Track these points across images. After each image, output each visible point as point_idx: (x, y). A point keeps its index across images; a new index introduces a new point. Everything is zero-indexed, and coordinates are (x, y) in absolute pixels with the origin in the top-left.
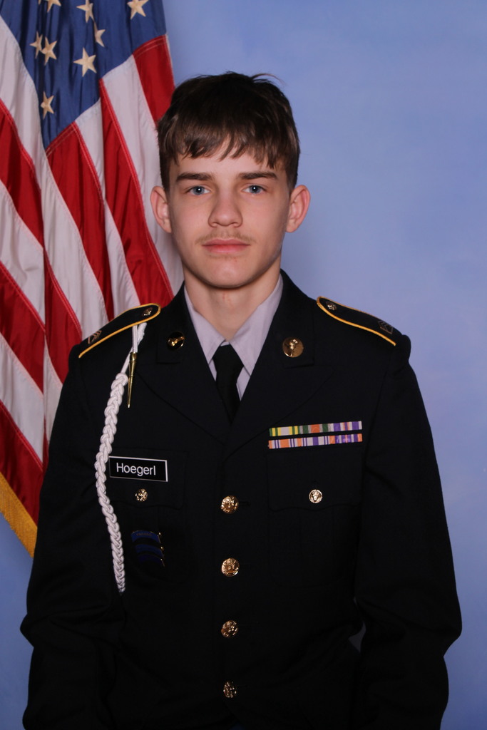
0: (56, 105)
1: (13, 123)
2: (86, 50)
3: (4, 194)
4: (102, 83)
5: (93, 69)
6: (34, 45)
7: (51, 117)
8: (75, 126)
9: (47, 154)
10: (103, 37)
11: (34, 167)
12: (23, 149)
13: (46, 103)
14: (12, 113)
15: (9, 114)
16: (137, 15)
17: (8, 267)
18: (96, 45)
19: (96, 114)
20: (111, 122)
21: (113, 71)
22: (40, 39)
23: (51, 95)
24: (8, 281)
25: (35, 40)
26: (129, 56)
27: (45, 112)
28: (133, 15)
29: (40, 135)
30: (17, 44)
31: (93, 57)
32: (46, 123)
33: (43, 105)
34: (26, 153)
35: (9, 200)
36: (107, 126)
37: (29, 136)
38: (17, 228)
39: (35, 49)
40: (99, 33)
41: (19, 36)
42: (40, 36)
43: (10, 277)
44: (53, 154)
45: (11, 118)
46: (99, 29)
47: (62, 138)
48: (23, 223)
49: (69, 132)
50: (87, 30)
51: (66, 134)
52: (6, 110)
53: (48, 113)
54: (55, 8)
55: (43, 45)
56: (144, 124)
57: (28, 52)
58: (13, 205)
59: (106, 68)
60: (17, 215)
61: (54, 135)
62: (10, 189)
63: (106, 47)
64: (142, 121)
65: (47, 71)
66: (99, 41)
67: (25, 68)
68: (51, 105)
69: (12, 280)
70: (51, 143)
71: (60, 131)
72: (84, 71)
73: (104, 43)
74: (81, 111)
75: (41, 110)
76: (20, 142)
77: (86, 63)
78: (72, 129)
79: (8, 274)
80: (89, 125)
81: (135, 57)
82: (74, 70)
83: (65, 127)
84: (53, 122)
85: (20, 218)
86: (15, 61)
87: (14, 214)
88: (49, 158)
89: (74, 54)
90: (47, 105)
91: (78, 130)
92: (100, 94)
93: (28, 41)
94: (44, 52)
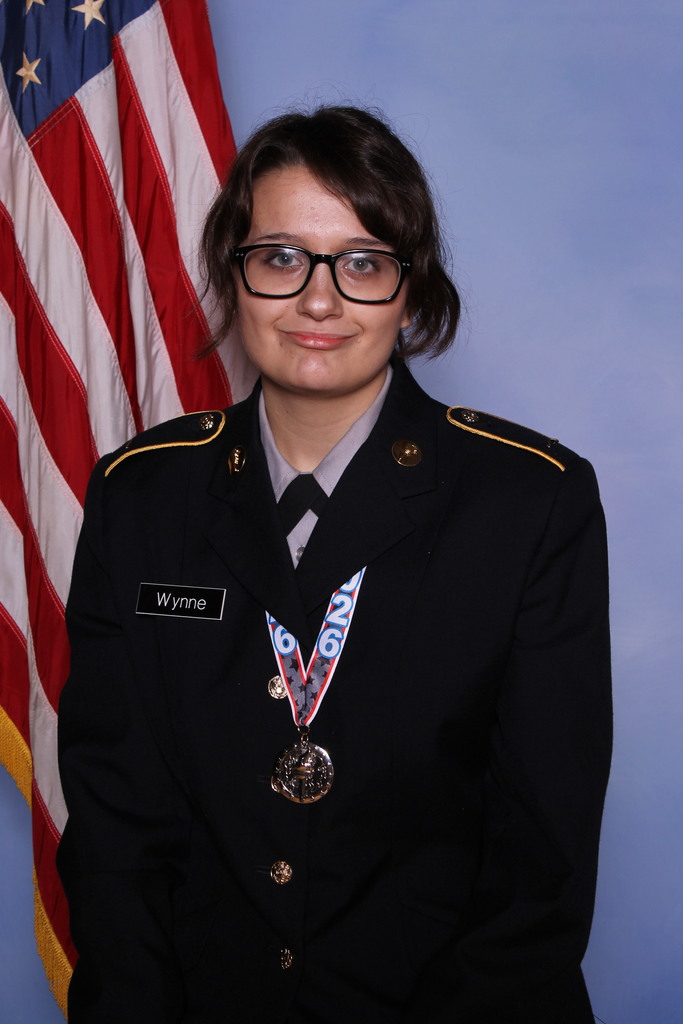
0: (45, 71)
4: (118, 41)
5: (99, 18)
7: (36, 88)
8: (75, 102)
9: (30, 145)
13: (27, 70)
19: (106, 85)
20: (131, 99)
21: (132, 23)
23: (37, 58)
32: (25, 98)
33: (24, 72)
36: (124, 106)
47: (54, 121)
49: (66, 110)
51: (61, 114)
53: (30, 84)
59: (121, 13)
61: (42, 117)
65: (30, 24)
68: (36, 71)
70: (37, 129)
71: (51, 110)
72: (88, 21)
74: (83, 81)
75: (18, 80)
77: (90, 10)
78: (71, 107)
80: (96, 100)
82: (72, 19)
83: (59, 103)
84: (41, 97)
88: (33, 150)
90: (30, 72)
91: (79, 107)
92: (114, 55)
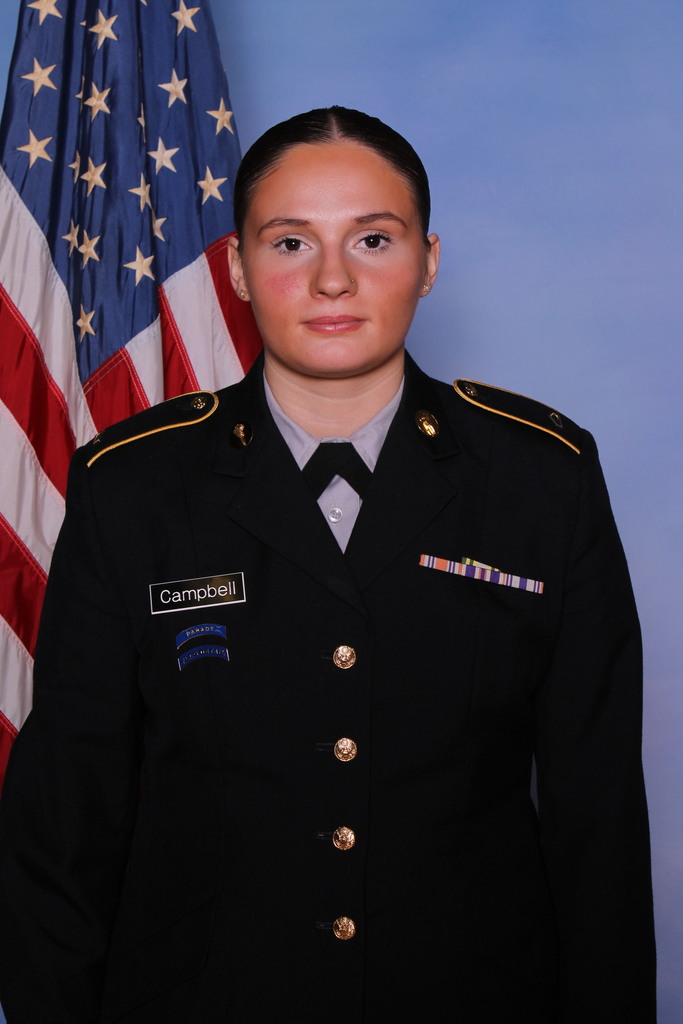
0: (99, 323)
1: (38, 346)
2: (141, 250)
3: (23, 443)
4: (162, 291)
5: (150, 275)
6: (68, 237)
7: (91, 339)
8: (125, 353)
9: (85, 391)
10: (162, 228)
11: (65, 405)
12: (51, 379)
13: (85, 321)
14: (36, 331)
15: (31, 334)
16: (211, 198)
17: (29, 545)
18: (154, 239)
19: (154, 338)
20: (175, 344)
21: (177, 274)
22: (76, 231)
23: (91, 310)
24: (28, 563)
25: (69, 232)
26: (200, 254)
27: (83, 333)
28: (205, 198)
29: (74, 364)
30: (44, 237)
31: (151, 258)
32: (82, 347)
33: (80, 323)
34: (55, 386)
35: (31, 451)
36: (169, 349)
37: (60, 363)
38: (41, 490)
39: (69, 243)
40: (159, 223)
41: (46, 227)
42: (75, 227)
43: (31, 558)
44: (93, 391)
45: (34, 339)
46: (157, 218)
47: (106, 370)
48: (50, 483)
49: (116, 361)
50: (142, 221)
51: (112, 365)
52: (28, 328)
53: (87, 334)
54: (96, 192)
55: (81, 241)
56: (221, 347)
57: (59, 246)
58: (36, 458)
59: (167, 271)
60: (42, 471)
61: (95, 366)
62: (32, 435)
63: (168, 242)
64: (217, 343)
65: (87, 275)
66: (159, 234)
67: (54, 270)
68: (91, 323)
69: (35, 562)
70: (91, 376)
71: (103, 359)
72: (138, 278)
73: (164, 236)
74: (133, 334)
75: (77, 330)
76: (47, 371)
77: (141, 267)
78: (121, 357)
79: (28, 553)
80: (144, 352)
81: (207, 256)
82: (123, 275)
83: (111, 354)
84: (95, 346)
85: (45, 476)
86: (41, 260)
87: (37, 470)
88: (87, 396)
89: (123, 256)
90: (86, 323)
91: (129, 359)
92: (159, 308)
93: (59, 233)
94: (82, 249)
